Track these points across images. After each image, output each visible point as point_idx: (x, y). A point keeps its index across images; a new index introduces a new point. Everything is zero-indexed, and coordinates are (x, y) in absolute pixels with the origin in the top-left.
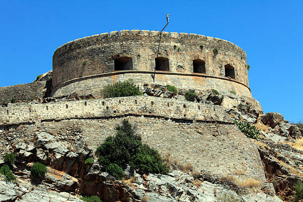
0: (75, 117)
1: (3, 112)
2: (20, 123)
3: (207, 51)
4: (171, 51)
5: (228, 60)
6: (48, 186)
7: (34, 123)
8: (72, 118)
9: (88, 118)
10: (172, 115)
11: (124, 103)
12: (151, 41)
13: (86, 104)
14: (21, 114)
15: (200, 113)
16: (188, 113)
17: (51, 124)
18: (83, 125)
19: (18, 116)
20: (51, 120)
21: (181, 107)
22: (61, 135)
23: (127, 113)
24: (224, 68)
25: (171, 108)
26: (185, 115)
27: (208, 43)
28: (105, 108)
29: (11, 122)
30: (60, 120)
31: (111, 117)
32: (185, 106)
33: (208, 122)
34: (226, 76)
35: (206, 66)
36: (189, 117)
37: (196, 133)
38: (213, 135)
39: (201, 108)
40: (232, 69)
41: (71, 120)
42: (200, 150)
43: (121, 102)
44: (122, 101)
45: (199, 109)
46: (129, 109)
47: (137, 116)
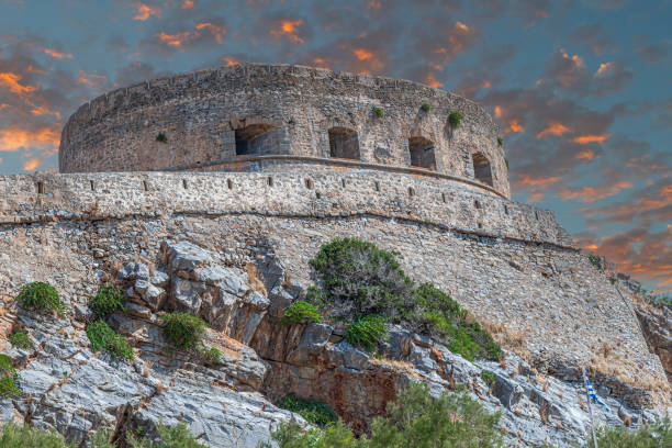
0: (249, 210)
1: (81, 185)
2: (127, 216)
3: (435, 120)
4: (360, 115)
5: (477, 143)
6: (211, 374)
7: (157, 217)
8: (244, 213)
9: (279, 216)
10: (453, 222)
11: (351, 187)
12: (316, 91)
13: (270, 182)
14: (124, 192)
15: (508, 222)
16: (485, 220)
17: (199, 223)
18: (270, 229)
19: (119, 199)
20: (197, 214)
21: (471, 206)
22: (224, 250)
23: (361, 211)
24: (471, 160)
25: (450, 206)
26: (480, 225)
27: (436, 104)
28: (314, 195)
29: (102, 210)
30: (218, 215)
31: (329, 217)
32: (477, 204)
33: (527, 243)
34: (477, 177)
35: (437, 152)
36: (488, 229)
37: (508, 267)
38: (545, 275)
39: (509, 211)
40: (485, 165)
41: (243, 217)
42: (525, 304)
43: (347, 185)
44: (349, 183)
45: (506, 213)
46: (364, 202)
47: (383, 218)
